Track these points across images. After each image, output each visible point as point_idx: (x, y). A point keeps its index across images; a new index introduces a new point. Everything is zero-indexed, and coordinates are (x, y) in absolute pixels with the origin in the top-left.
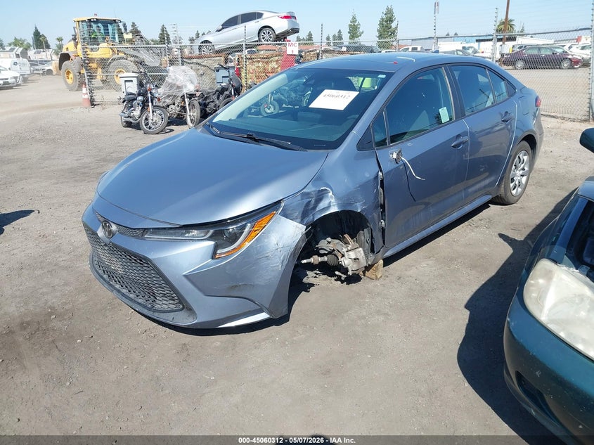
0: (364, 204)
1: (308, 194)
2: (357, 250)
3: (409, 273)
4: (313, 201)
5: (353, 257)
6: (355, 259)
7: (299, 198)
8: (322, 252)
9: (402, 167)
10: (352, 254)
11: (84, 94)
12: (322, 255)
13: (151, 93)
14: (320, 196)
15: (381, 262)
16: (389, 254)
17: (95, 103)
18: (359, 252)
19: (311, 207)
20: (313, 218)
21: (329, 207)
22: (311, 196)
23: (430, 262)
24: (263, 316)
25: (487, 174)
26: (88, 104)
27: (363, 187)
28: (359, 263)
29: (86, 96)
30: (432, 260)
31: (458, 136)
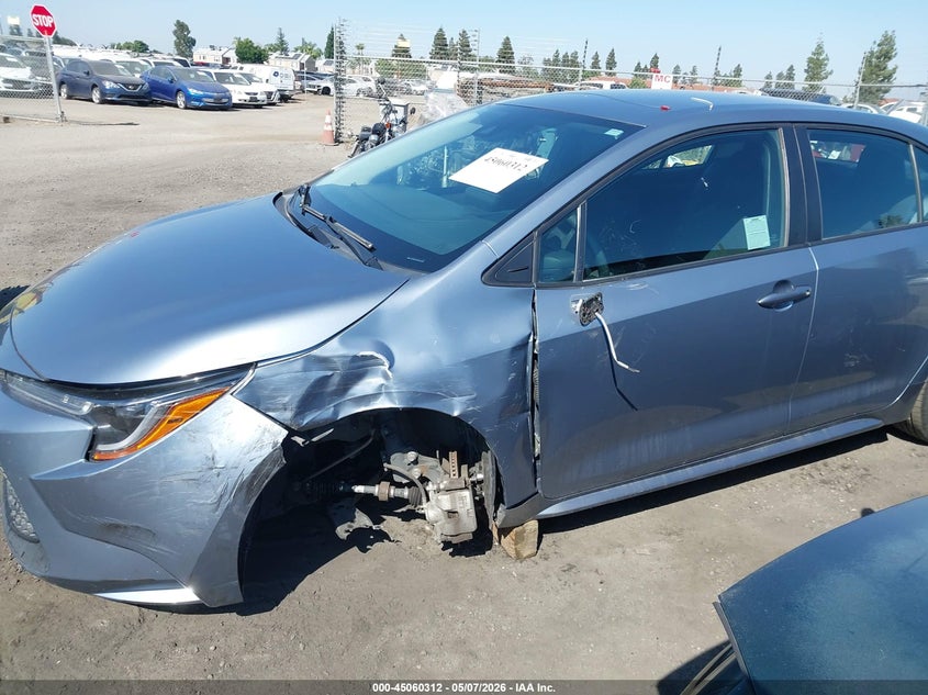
0: (474, 401)
1: (324, 361)
2: (459, 493)
3: (597, 561)
4: (336, 380)
5: (447, 506)
6: (449, 512)
7: (298, 365)
8: (397, 478)
9: (595, 334)
10: (446, 502)
11: (327, 124)
12: (400, 485)
13: (390, 131)
14: (357, 369)
15: (533, 525)
16: (552, 511)
17: (341, 139)
18: (462, 498)
19: (331, 388)
20: (336, 413)
21: (375, 396)
22: (333, 366)
23: (663, 546)
24: (186, 595)
25: (868, 375)
26: (329, 140)
27: (480, 365)
28: (458, 522)
29: (329, 128)
30: (673, 541)
31: (783, 283)
